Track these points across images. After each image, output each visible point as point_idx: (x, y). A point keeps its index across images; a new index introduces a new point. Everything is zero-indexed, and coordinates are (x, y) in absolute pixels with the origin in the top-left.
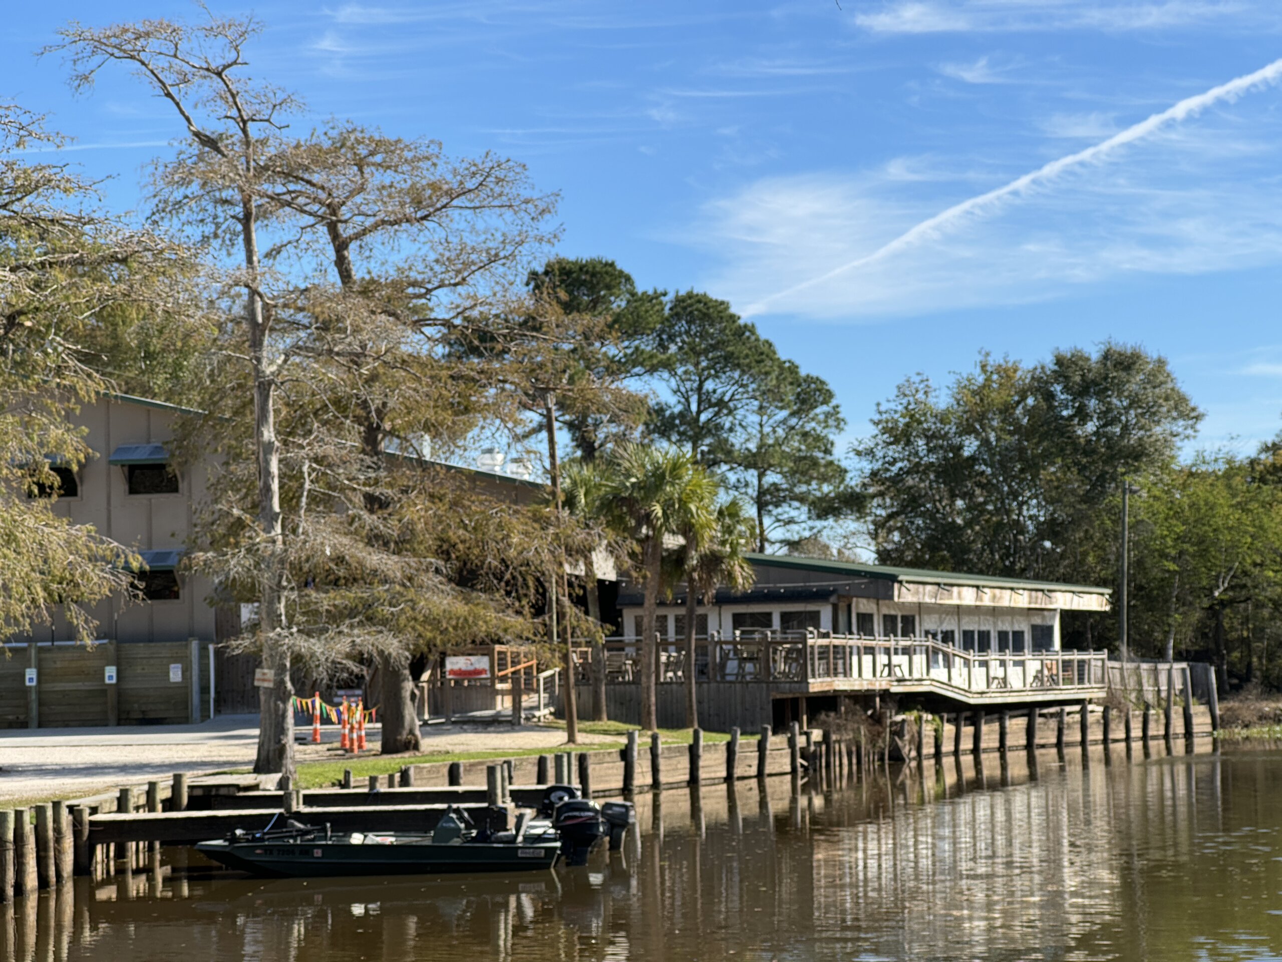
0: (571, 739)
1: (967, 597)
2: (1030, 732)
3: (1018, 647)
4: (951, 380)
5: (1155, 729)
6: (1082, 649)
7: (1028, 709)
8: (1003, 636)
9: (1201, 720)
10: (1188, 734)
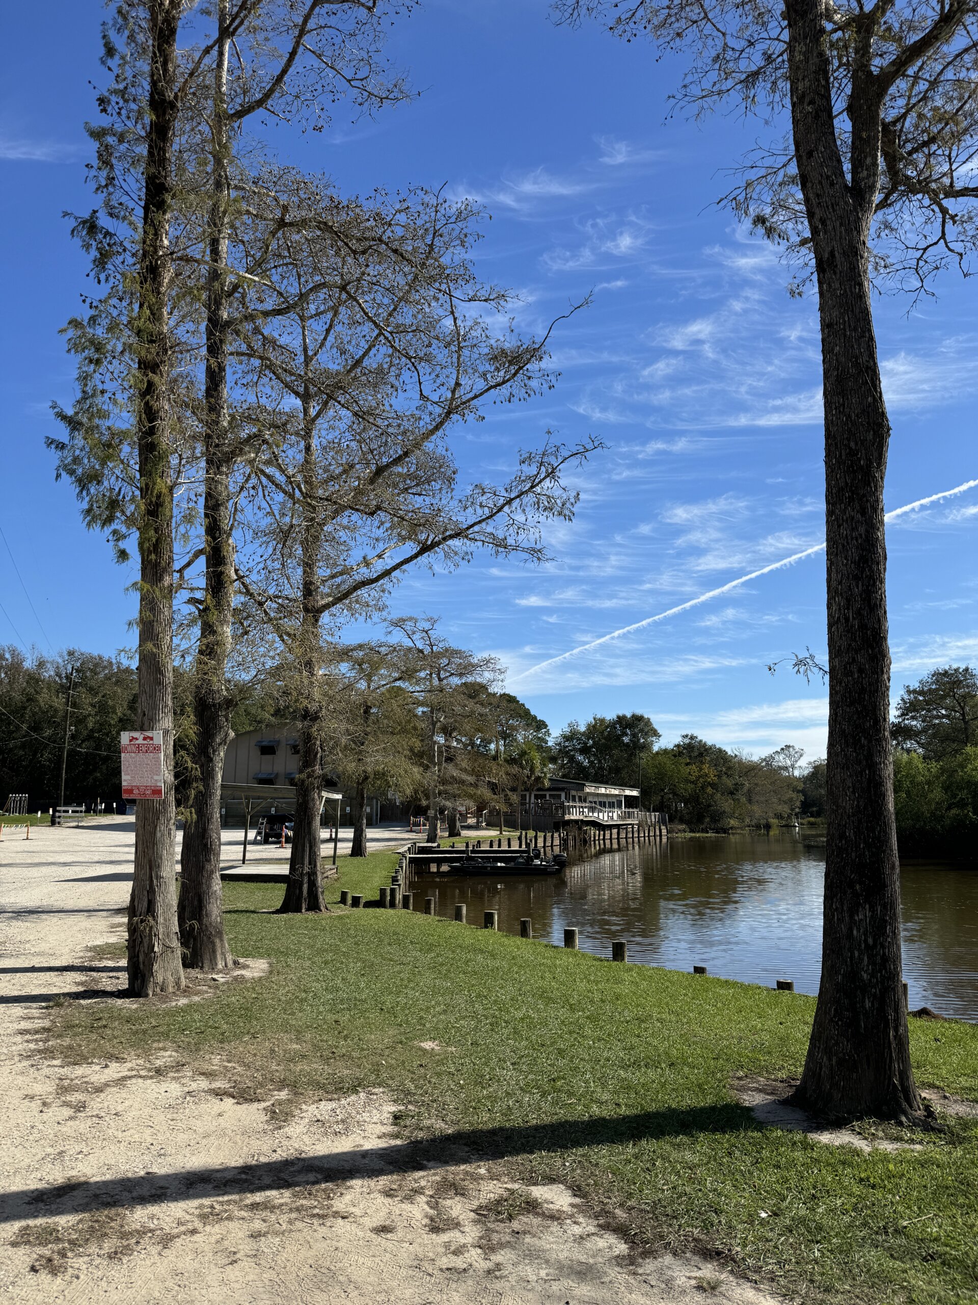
1: (602, 791)
2: (618, 834)
3: (614, 807)
5: (652, 834)
7: (618, 826)
8: (609, 803)
9: (664, 831)
10: (661, 835)
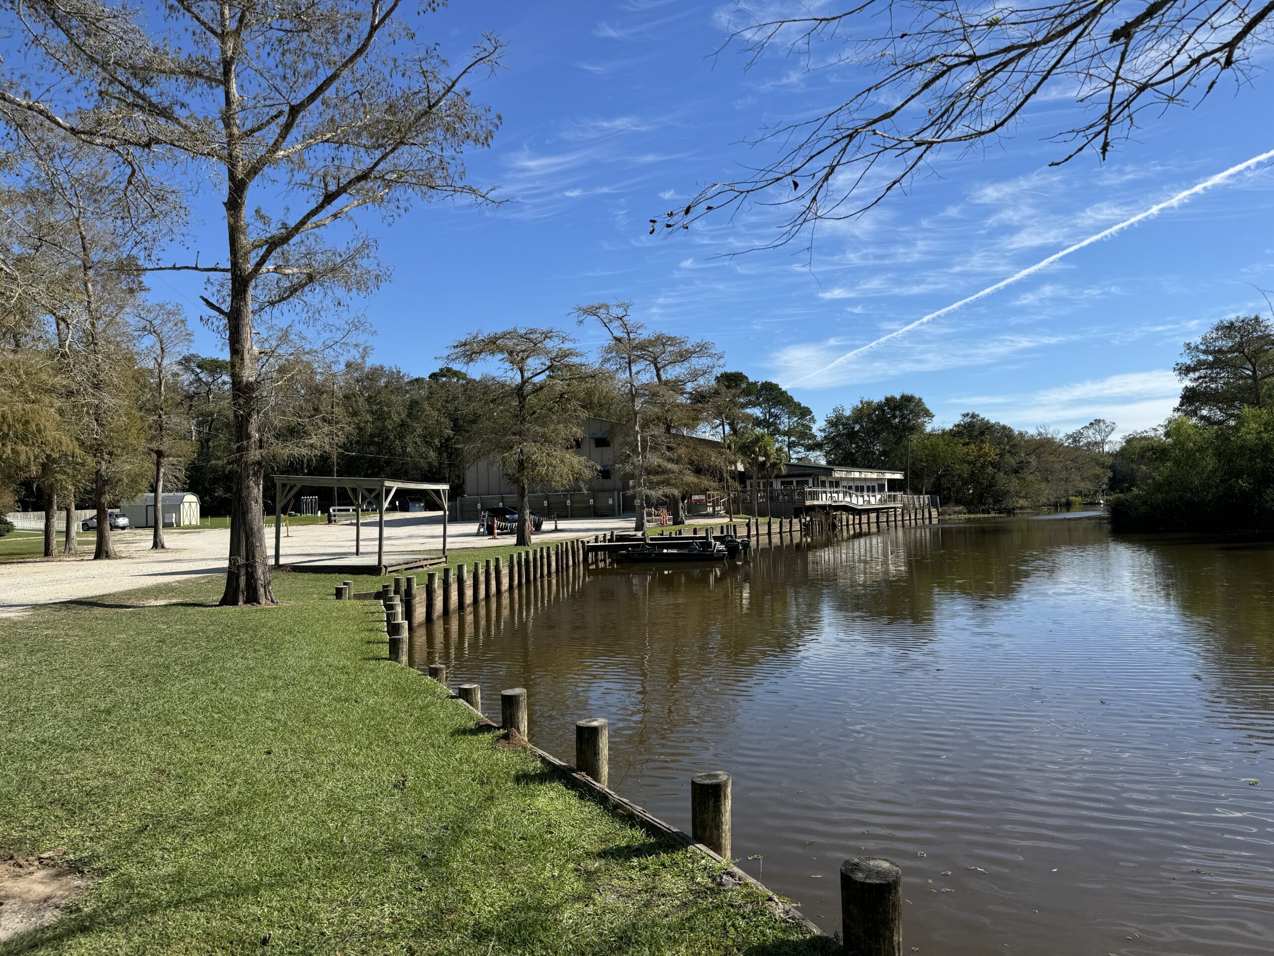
0: (731, 520)
1: (856, 475)
2: (878, 517)
3: (874, 491)
4: (851, 407)
5: (919, 516)
6: (895, 491)
7: (877, 510)
8: (868, 487)
9: (934, 513)
10: (930, 518)
